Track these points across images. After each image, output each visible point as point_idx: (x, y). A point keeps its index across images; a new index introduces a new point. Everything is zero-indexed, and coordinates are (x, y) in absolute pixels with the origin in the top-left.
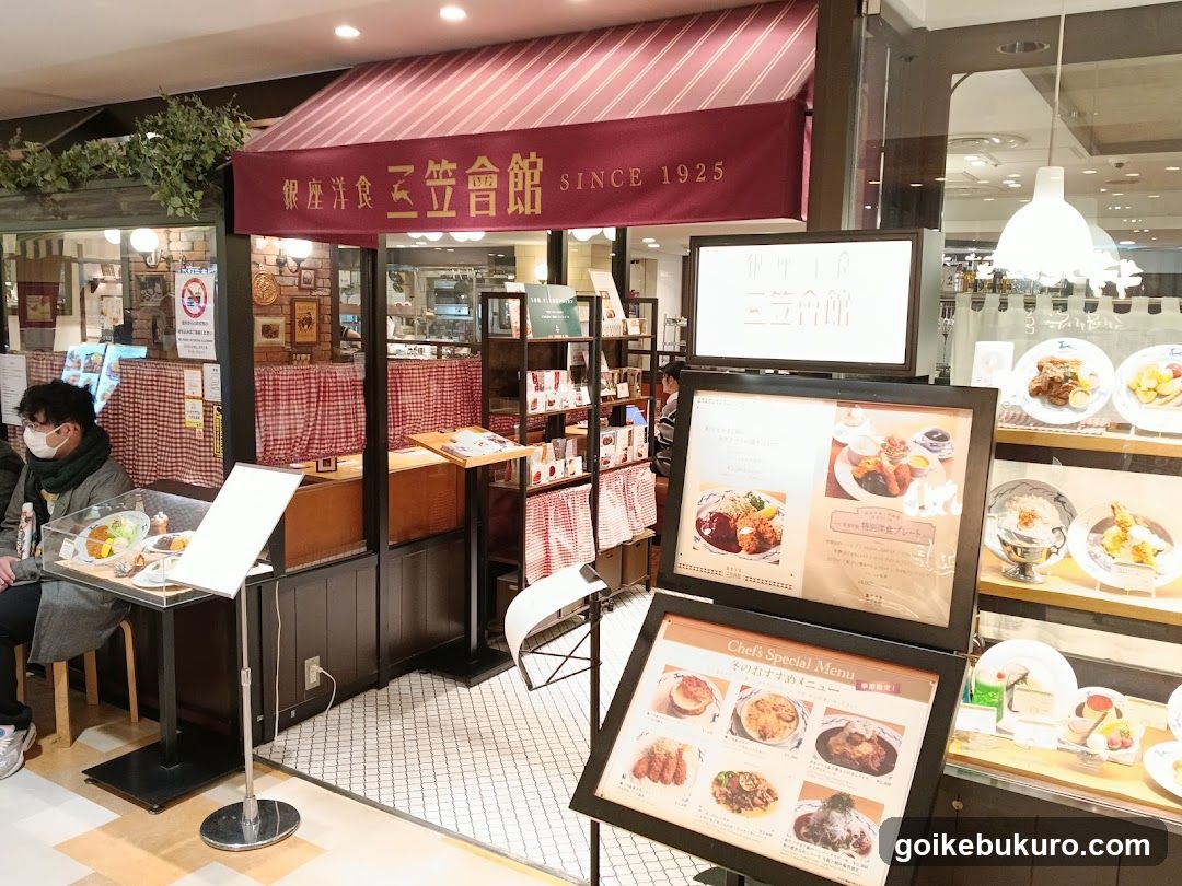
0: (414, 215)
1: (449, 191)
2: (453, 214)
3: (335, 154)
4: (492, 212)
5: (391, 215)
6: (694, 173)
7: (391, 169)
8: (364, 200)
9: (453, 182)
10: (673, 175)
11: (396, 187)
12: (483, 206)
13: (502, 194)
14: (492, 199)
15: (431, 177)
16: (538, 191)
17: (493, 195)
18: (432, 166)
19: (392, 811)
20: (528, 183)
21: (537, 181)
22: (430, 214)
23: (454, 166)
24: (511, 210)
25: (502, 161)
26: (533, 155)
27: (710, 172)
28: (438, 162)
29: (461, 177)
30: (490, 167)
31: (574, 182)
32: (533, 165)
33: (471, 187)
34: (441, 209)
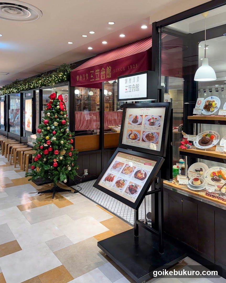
0: (94, 80)
1: (98, 75)
2: (99, 79)
3: (84, 70)
4: (104, 78)
5: (91, 80)
6: (133, 67)
7: (91, 72)
8: (87, 78)
9: (99, 73)
10: (130, 68)
11: (91, 75)
12: (103, 77)
13: (106, 74)
14: (104, 76)
15: (96, 73)
16: (111, 73)
17: (104, 75)
18: (96, 71)
19: (91, 199)
20: (109, 72)
21: (110, 71)
22: (96, 80)
23: (99, 70)
24: (107, 77)
25: (106, 68)
26: (110, 66)
27: (135, 66)
28: (97, 70)
29: (100, 72)
30: (104, 70)
31: (115, 70)
32: (110, 68)
33: (101, 74)
34: (97, 78)
